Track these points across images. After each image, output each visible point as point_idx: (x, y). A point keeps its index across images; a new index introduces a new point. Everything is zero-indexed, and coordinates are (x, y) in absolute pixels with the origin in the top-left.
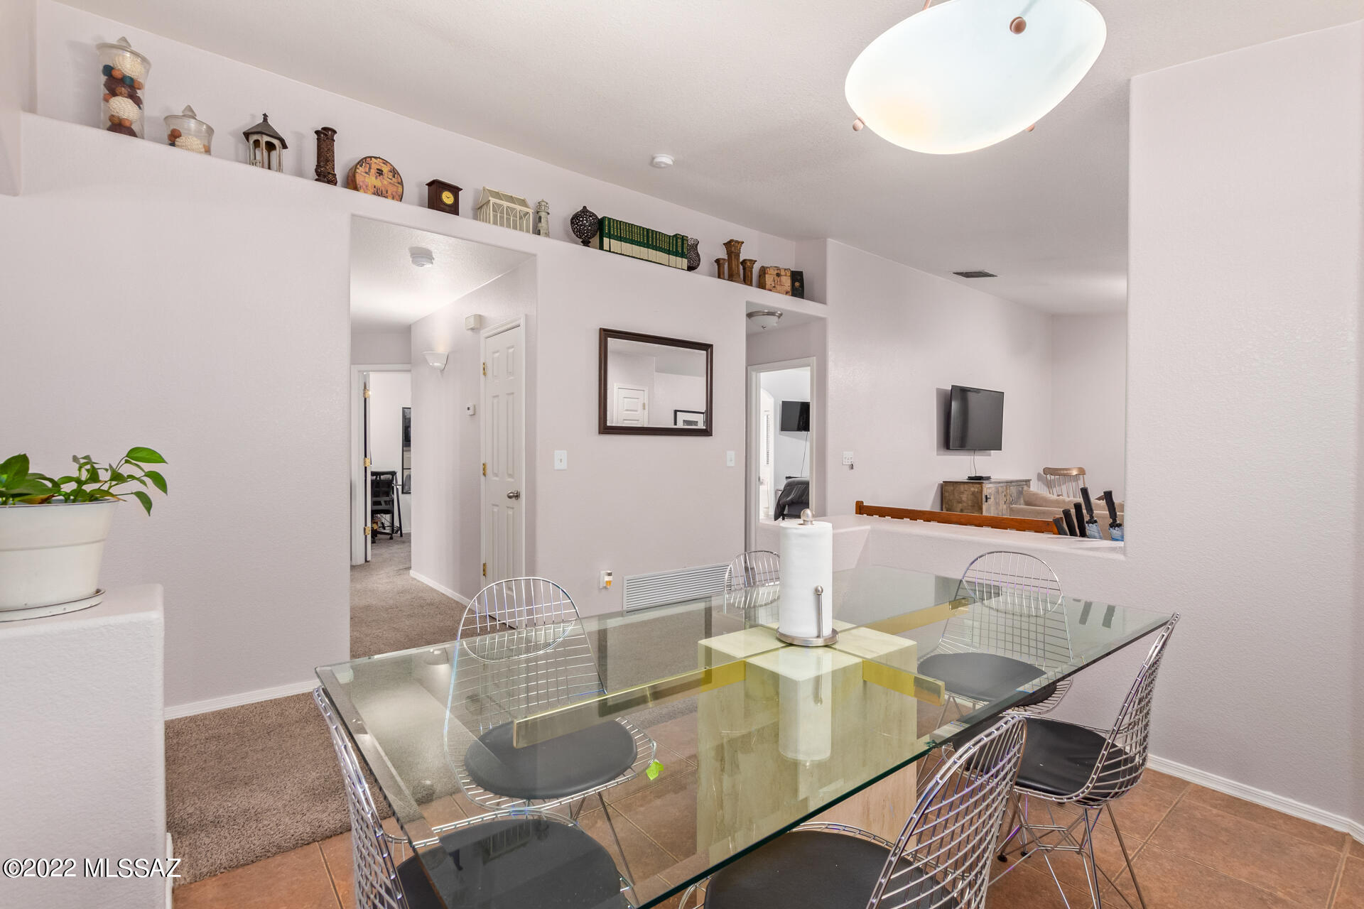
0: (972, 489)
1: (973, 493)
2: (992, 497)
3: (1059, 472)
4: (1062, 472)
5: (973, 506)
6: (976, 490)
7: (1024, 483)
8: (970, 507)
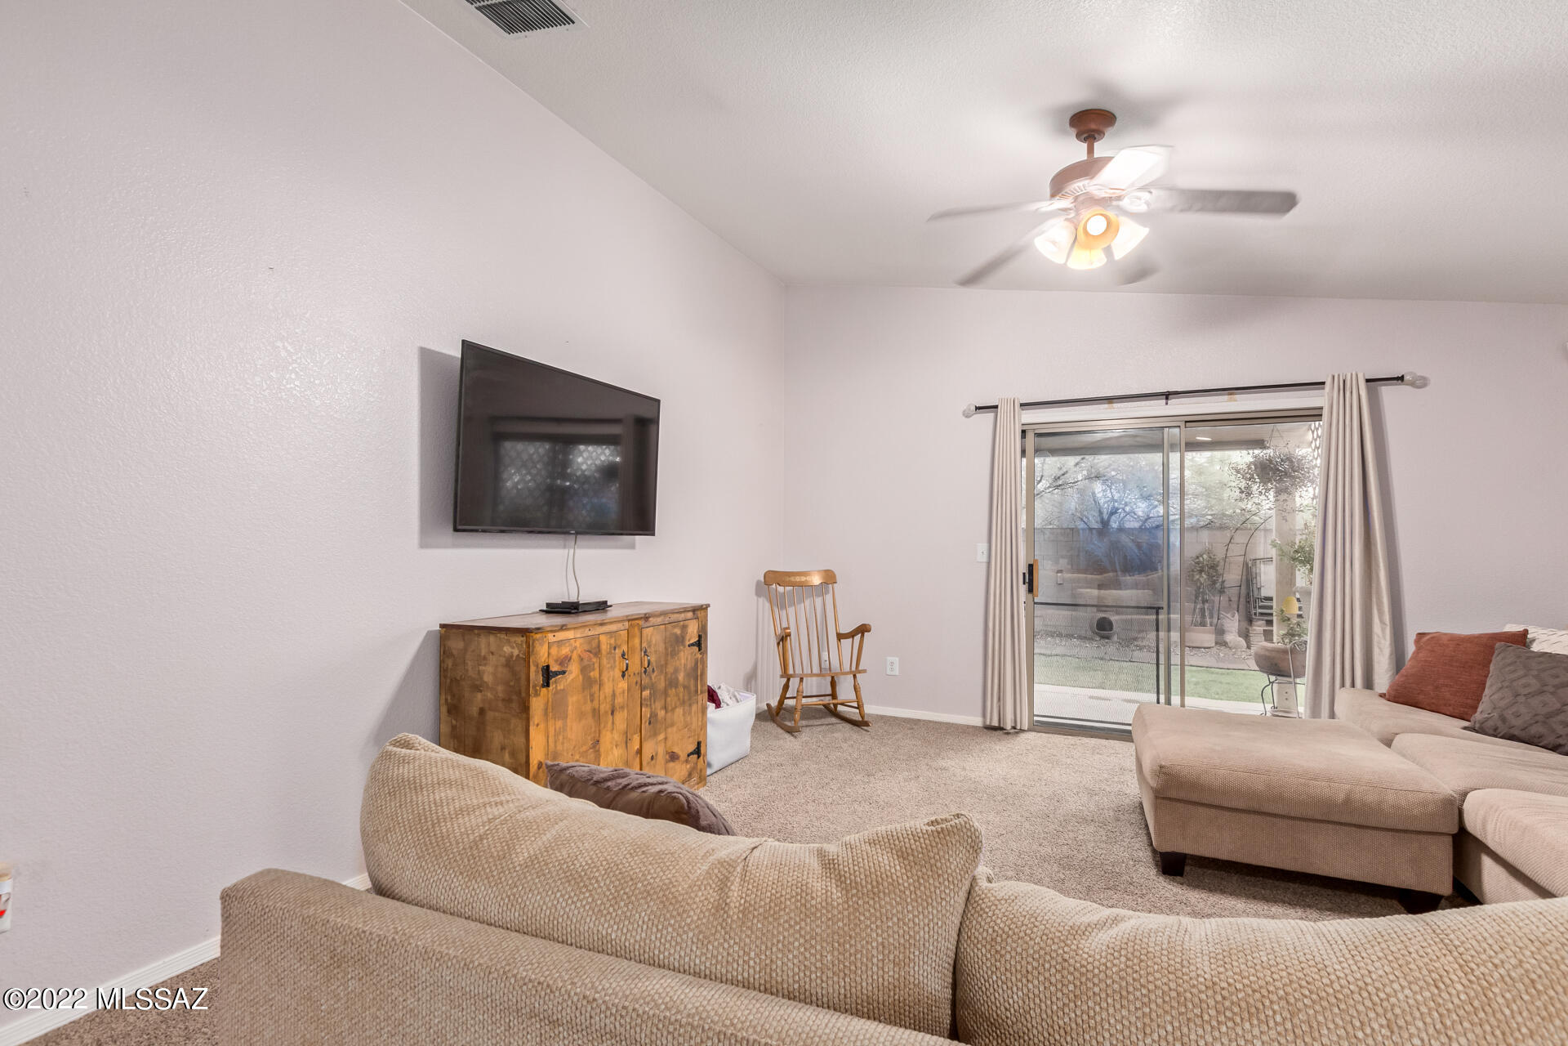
0: (507, 649)
1: (509, 663)
2: (574, 669)
3: (792, 579)
4: (798, 579)
5: (507, 701)
6: (516, 652)
7: (690, 615)
8: (500, 704)
